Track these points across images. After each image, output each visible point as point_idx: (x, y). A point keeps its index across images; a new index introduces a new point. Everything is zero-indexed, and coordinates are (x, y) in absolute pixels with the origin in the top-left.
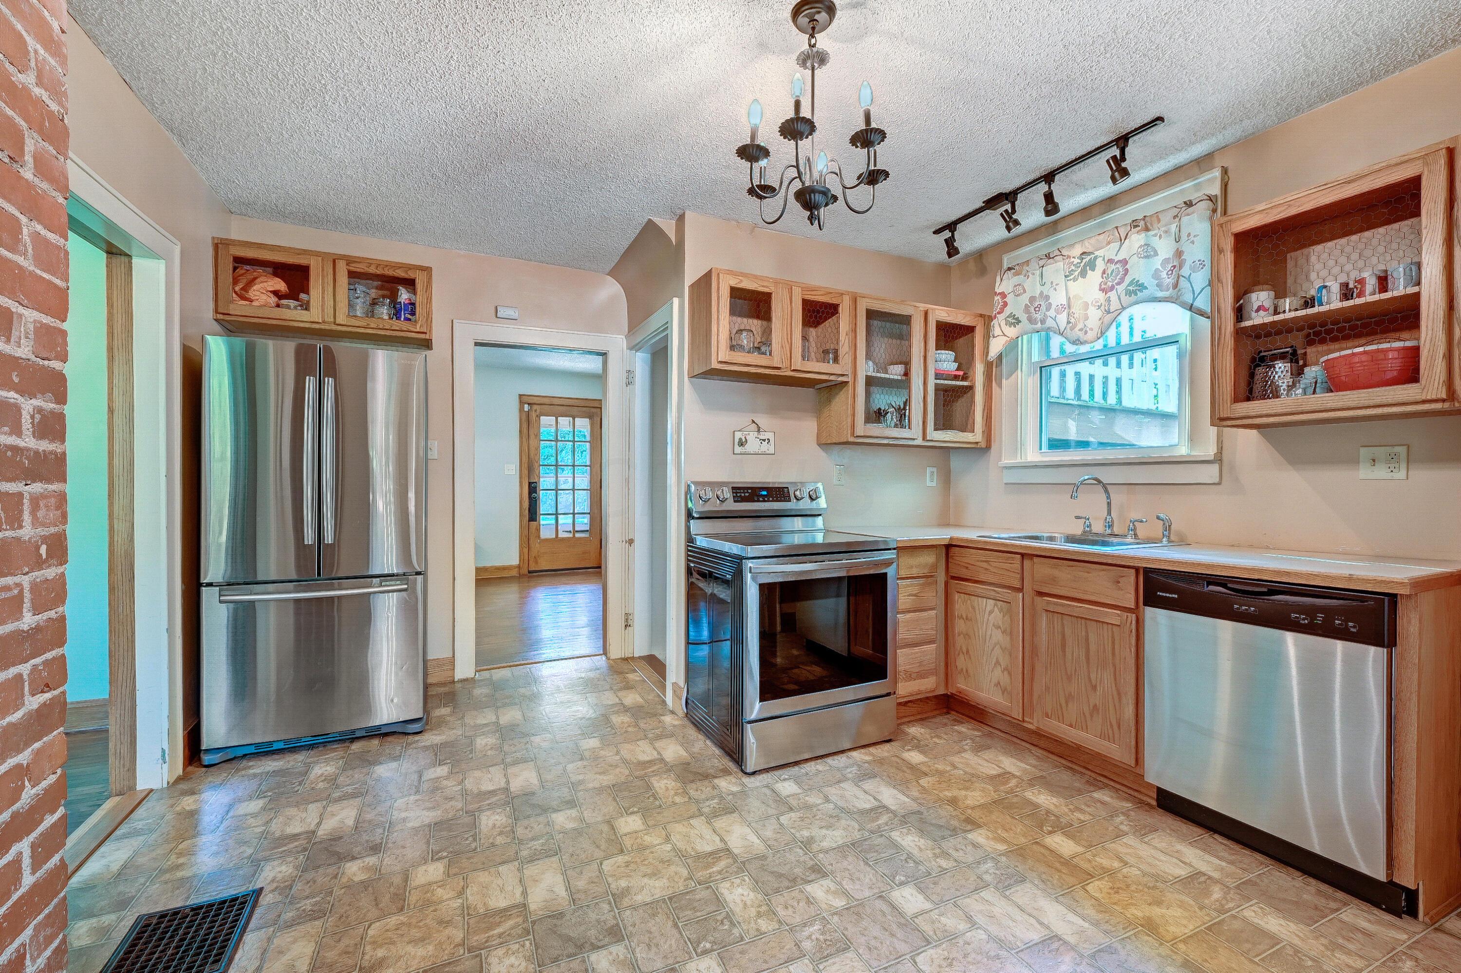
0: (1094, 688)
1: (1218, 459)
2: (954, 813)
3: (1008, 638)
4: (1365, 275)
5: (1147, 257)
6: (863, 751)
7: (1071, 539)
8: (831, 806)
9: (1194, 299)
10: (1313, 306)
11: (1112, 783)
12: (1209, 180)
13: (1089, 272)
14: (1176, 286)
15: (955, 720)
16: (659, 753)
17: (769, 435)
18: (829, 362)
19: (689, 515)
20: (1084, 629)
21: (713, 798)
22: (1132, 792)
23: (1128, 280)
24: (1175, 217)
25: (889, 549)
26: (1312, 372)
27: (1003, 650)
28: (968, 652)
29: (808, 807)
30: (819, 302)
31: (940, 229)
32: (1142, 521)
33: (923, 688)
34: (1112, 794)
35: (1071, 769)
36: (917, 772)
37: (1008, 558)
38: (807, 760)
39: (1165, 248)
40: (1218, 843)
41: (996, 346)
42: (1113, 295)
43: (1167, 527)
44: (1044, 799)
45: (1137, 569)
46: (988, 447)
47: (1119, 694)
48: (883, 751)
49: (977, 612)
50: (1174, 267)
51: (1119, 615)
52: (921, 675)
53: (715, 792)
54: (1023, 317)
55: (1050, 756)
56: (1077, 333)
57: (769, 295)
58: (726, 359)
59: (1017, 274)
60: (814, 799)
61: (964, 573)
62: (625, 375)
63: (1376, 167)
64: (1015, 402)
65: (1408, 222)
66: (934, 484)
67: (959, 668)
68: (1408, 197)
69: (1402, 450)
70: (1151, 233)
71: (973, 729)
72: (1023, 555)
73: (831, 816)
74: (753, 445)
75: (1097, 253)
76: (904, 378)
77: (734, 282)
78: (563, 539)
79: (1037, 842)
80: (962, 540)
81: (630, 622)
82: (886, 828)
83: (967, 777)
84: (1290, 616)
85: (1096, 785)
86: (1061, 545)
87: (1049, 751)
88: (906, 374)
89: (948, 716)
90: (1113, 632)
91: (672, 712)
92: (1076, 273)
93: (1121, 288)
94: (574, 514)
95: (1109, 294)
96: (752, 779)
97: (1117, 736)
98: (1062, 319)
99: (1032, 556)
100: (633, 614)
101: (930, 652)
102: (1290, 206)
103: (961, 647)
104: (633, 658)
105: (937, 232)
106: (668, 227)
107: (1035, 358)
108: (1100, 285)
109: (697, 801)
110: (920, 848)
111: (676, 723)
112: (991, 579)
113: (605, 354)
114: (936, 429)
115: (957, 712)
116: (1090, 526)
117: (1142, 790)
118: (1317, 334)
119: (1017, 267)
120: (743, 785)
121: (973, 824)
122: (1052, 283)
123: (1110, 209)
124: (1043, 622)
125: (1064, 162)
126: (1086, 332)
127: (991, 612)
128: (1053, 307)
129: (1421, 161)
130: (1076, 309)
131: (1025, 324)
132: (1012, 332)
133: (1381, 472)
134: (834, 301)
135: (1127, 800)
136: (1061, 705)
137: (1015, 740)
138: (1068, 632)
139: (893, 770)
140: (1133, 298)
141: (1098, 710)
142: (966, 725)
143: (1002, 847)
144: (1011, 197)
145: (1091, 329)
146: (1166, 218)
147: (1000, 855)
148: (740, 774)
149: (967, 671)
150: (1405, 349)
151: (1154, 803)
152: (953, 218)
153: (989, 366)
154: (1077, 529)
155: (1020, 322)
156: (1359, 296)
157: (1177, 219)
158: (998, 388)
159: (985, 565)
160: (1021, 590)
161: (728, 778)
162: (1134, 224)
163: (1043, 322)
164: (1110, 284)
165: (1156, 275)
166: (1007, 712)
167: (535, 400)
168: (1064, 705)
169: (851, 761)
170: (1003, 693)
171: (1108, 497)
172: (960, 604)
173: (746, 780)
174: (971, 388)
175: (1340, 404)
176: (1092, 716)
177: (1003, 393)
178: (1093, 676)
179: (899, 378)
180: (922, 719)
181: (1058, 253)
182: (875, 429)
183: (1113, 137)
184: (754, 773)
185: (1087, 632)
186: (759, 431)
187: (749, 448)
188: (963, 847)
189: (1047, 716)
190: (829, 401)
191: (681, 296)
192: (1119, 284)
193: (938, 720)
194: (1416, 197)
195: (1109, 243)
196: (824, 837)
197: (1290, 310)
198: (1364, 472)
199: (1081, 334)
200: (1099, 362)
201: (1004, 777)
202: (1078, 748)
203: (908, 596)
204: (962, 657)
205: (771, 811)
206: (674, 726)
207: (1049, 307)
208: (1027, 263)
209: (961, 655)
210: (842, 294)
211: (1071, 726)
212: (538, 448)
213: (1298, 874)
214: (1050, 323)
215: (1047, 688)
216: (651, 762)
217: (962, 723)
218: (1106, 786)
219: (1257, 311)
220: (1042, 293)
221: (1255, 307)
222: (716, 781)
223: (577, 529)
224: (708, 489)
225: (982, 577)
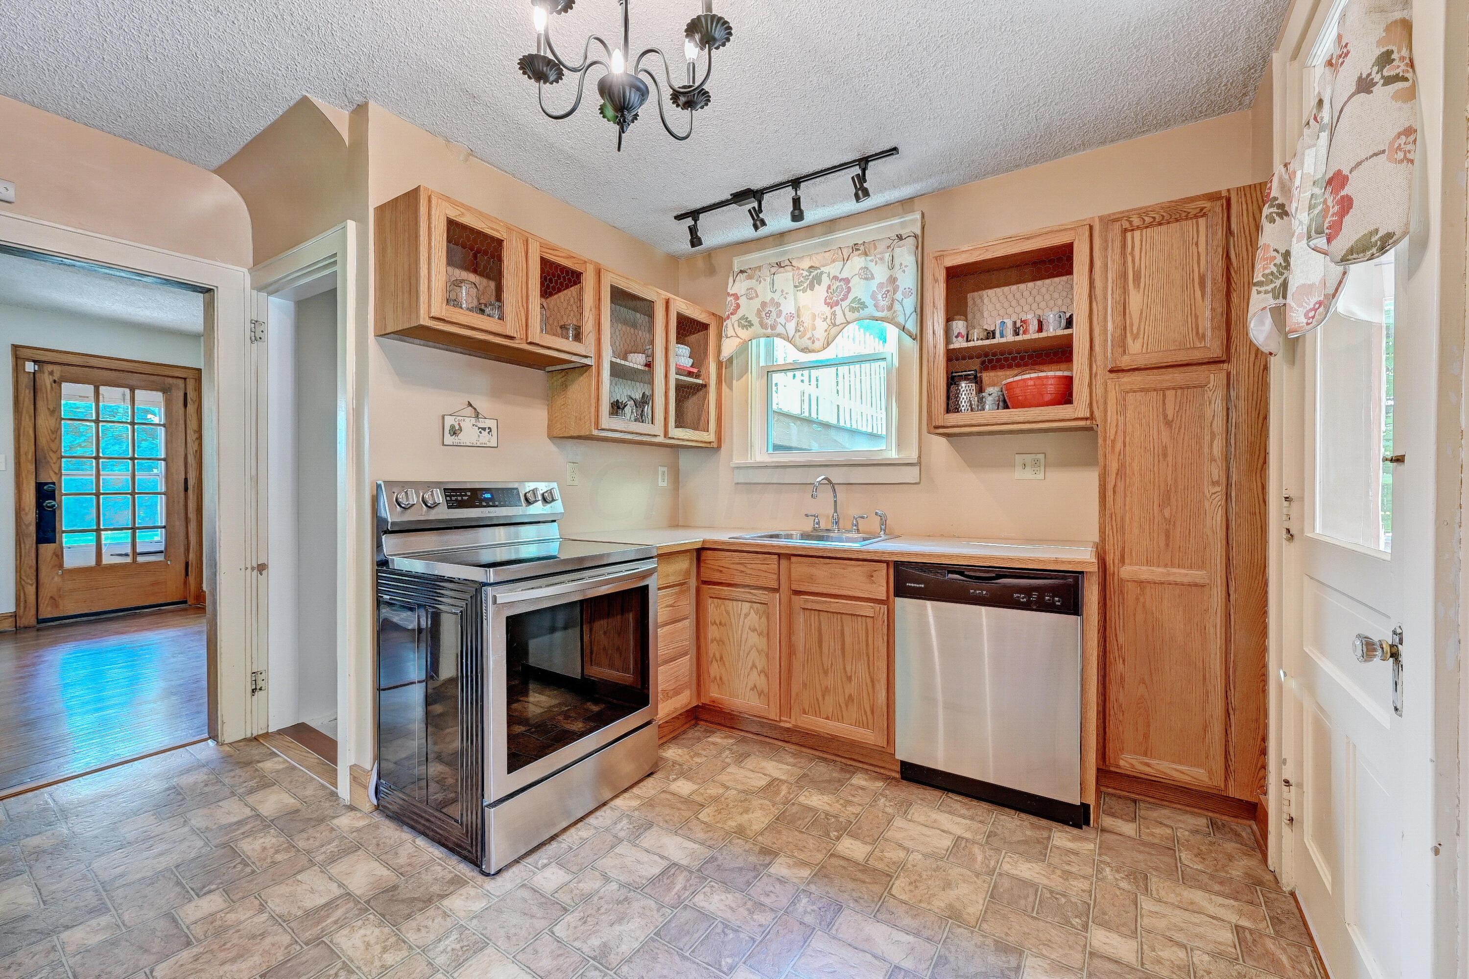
0: (849, 679)
1: (919, 463)
2: (747, 847)
3: (765, 639)
4: (1029, 317)
5: (866, 279)
6: (626, 795)
7: (805, 536)
8: (614, 886)
9: (906, 321)
10: (994, 338)
11: (861, 765)
12: (911, 220)
13: (816, 286)
14: (890, 308)
15: (706, 731)
16: (341, 885)
17: (492, 424)
18: (567, 338)
19: (381, 528)
20: (839, 624)
21: (447, 934)
22: (878, 770)
23: (851, 297)
24: (889, 247)
25: (652, 558)
26: (992, 392)
27: (759, 652)
28: (721, 658)
29: (587, 898)
30: (559, 265)
31: (682, 215)
32: (862, 517)
33: (678, 706)
34: (864, 776)
35: (825, 759)
36: (693, 805)
37: (765, 559)
38: (565, 830)
39: (880, 273)
40: (956, 802)
41: (729, 347)
42: (837, 309)
43: (883, 521)
44: (817, 800)
45: (887, 563)
46: (719, 447)
47: (872, 681)
48: (649, 788)
49: (732, 616)
50: (888, 291)
51: (873, 608)
52: (677, 692)
53: (449, 923)
54: (755, 321)
55: (804, 750)
56: (805, 342)
57: (500, 242)
58: (443, 314)
59: (750, 277)
60: (590, 884)
61: (716, 577)
62: (248, 326)
63: (1044, 230)
64: (746, 404)
65: (1064, 278)
66: (665, 484)
67: (712, 676)
68: (1065, 258)
69: (1041, 456)
70: (869, 258)
71: (726, 737)
72: (779, 555)
73: (619, 902)
74: (469, 435)
75: (822, 269)
76: (647, 369)
77: (453, 214)
78: (112, 567)
79: (832, 855)
80: (715, 542)
81: (260, 684)
82: (687, 893)
83: (742, 796)
84: (1012, 595)
85: (849, 770)
86: (797, 542)
87: (801, 745)
88: (649, 365)
89: (698, 728)
90: (866, 623)
91: (351, 808)
92: (805, 285)
93: (845, 304)
94: (134, 529)
95: (835, 308)
96: (499, 879)
97: (870, 722)
98: (791, 326)
99: (789, 556)
100: (267, 671)
101: (685, 663)
102: (987, 250)
103: (714, 655)
104: (266, 735)
105: (679, 217)
106: (340, 119)
107: (762, 363)
108: (826, 299)
109: (424, 950)
110: (731, 908)
111: (361, 823)
112: (748, 581)
113: (209, 290)
114: (677, 427)
115: (706, 721)
116: (818, 523)
117: (887, 766)
118: (990, 361)
119: (749, 271)
120: (488, 895)
121: (769, 853)
122: (782, 291)
123: (830, 231)
124: (800, 620)
125: (811, 171)
126: (813, 342)
127: (746, 615)
128: (784, 314)
129: (1073, 232)
130: (806, 318)
131: (757, 328)
132: (744, 334)
133: (1028, 474)
134: (577, 268)
135: (876, 779)
136: (817, 700)
137: (767, 740)
138: (824, 627)
139: (667, 811)
140: (856, 315)
141: (853, 700)
142: (718, 734)
143: (806, 873)
144: (757, 194)
145: (818, 340)
146: (881, 247)
147: (808, 884)
148: (480, 878)
149: (721, 678)
150: (1060, 377)
151: (898, 776)
152: (698, 206)
153: (720, 365)
154: (808, 526)
155: (752, 325)
156: (1024, 333)
157: (890, 249)
158: (728, 390)
159: (741, 568)
160: (777, 590)
161: (463, 891)
162: (855, 247)
163: (773, 327)
164: (835, 299)
165: (873, 297)
166: (765, 715)
167: (49, 357)
168: (820, 699)
169: (617, 813)
170: (760, 695)
171: (835, 496)
172: (713, 610)
173: (490, 885)
174: (704, 386)
175: (1021, 419)
176: (847, 706)
177: (733, 396)
178: (848, 668)
179: (640, 367)
180: (674, 738)
181: (787, 263)
182: (617, 423)
183: (857, 156)
184: (499, 872)
185: (842, 626)
186: (477, 415)
187: (463, 438)
188: (772, 889)
189: (804, 713)
190: (565, 386)
191: (362, 221)
192: (842, 300)
193: (691, 734)
194: (1070, 259)
195: (834, 261)
196: (620, 938)
197: (978, 339)
198: (1019, 474)
199: (809, 343)
200: (790, 374)
201: (773, 784)
202: (833, 739)
203: (667, 606)
204: (715, 665)
205: (540, 924)
206: (358, 830)
207: (779, 314)
208: (759, 268)
209: (714, 662)
210: (585, 262)
211: (827, 718)
212: (56, 433)
213: (1013, 812)
214: (780, 329)
215: (805, 685)
216: (330, 906)
217: (714, 732)
218: (857, 769)
219: (957, 337)
220: (772, 299)
221: (956, 334)
222: (446, 902)
223: (138, 550)
224: (412, 492)
225: (737, 580)
